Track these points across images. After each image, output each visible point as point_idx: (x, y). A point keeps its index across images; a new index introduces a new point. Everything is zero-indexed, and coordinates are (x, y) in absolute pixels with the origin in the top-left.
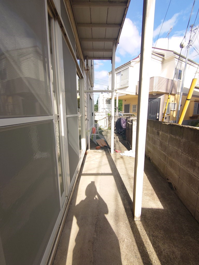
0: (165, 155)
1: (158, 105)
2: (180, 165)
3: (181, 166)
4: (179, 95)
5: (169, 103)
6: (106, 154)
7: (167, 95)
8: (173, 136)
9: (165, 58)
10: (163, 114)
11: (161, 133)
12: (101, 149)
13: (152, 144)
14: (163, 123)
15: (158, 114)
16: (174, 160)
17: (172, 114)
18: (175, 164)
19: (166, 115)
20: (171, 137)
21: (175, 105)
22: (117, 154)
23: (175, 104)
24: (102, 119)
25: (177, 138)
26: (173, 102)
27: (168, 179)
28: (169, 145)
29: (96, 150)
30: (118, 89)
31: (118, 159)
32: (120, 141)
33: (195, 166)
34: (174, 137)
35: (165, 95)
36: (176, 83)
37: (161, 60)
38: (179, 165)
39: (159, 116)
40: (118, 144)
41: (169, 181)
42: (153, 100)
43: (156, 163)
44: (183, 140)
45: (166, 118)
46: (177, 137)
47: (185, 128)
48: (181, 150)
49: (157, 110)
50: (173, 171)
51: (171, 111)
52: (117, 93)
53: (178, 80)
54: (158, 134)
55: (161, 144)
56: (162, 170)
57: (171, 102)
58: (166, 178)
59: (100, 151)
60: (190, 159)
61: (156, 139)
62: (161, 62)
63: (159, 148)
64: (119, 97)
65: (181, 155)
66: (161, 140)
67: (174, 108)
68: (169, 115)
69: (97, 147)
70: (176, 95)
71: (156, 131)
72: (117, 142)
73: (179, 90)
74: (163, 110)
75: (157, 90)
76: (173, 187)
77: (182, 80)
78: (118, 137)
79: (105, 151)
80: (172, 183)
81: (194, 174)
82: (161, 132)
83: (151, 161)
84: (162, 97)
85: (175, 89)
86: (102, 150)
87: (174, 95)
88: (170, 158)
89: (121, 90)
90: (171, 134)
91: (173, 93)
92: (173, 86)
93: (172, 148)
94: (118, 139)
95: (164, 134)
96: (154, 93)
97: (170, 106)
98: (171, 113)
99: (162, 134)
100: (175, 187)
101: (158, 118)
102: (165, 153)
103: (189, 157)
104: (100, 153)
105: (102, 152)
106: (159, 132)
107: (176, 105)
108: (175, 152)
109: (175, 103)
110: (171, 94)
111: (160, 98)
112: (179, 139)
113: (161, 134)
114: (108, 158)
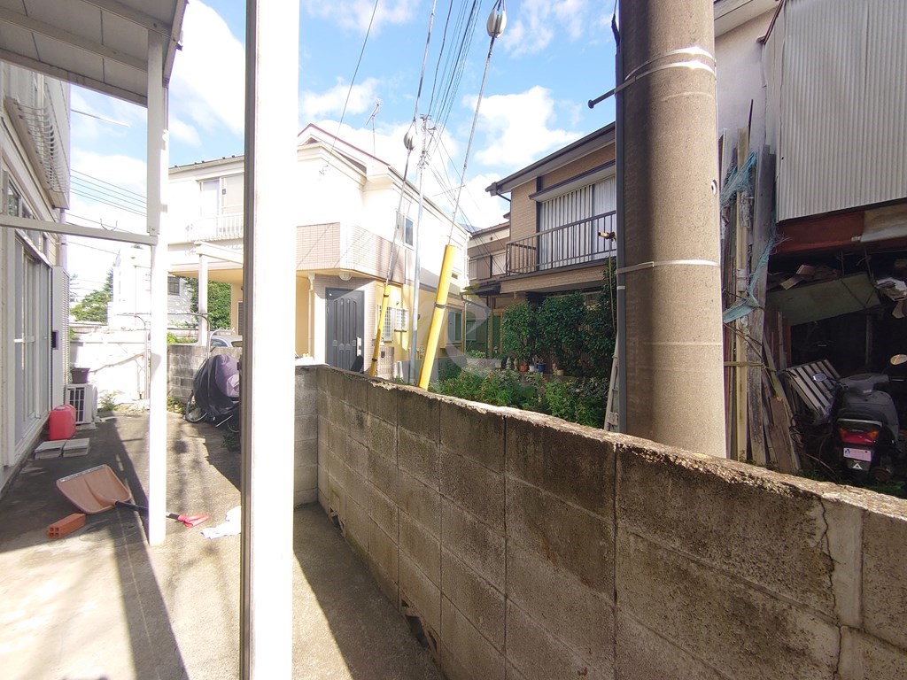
0: (388, 506)
1: (359, 313)
2: (438, 544)
3: (443, 548)
4: (412, 288)
5: (389, 309)
6: (119, 556)
7: (382, 284)
8: (408, 432)
9: (369, 174)
10: (376, 342)
11: (368, 419)
12: (89, 531)
13: (341, 461)
14: (374, 384)
15: (359, 340)
16: (419, 525)
17: (399, 342)
18: (425, 540)
19: (381, 344)
20: (404, 438)
21: (403, 314)
22: (189, 533)
23: (404, 311)
24: (119, 363)
25: (423, 442)
26: (399, 307)
27: (405, 604)
28: (401, 467)
29: (44, 548)
30: (210, 242)
31: (191, 564)
32: (211, 460)
33: (484, 544)
34: (414, 438)
35: (374, 283)
36: (402, 253)
37: (359, 181)
38: (436, 544)
39: (362, 348)
40: (202, 477)
41: (410, 612)
42: (343, 297)
43: (360, 539)
44: (442, 450)
45: (383, 354)
46: (423, 439)
47: (442, 406)
48: (439, 486)
49: (358, 329)
50: (419, 570)
51: (395, 331)
52: (201, 255)
53: (406, 244)
54: (361, 423)
55: (373, 463)
56: (383, 569)
57: (393, 305)
58: (400, 602)
59: (77, 544)
60: (469, 517)
61: (355, 444)
62: (358, 185)
63: (366, 477)
64: (210, 273)
65: (440, 506)
66: (372, 449)
67: (403, 325)
68: (392, 345)
69: (55, 525)
70: (405, 286)
71: (353, 412)
72: (193, 468)
73: (410, 274)
74: (373, 327)
75: (351, 267)
76: (427, 634)
77: (414, 247)
78: (203, 440)
79: (115, 535)
80: (421, 620)
81: (485, 577)
82: (369, 417)
83: (344, 532)
84: (367, 289)
85: (401, 268)
86: (92, 536)
87: (400, 285)
88: (405, 517)
89: (223, 247)
90: (404, 425)
91: (397, 279)
92: (395, 260)
93: (411, 477)
94: (204, 452)
95: (380, 426)
96: (345, 274)
97: (391, 318)
98: (395, 338)
99: (372, 422)
100: (431, 636)
101: (359, 352)
102: (387, 499)
103: (465, 513)
104: (75, 556)
105: (90, 549)
106: (365, 415)
107: (406, 314)
108: (422, 494)
109: (405, 308)
110: (391, 282)
111: (363, 292)
112: (428, 445)
113: (369, 423)
114: (124, 578)
